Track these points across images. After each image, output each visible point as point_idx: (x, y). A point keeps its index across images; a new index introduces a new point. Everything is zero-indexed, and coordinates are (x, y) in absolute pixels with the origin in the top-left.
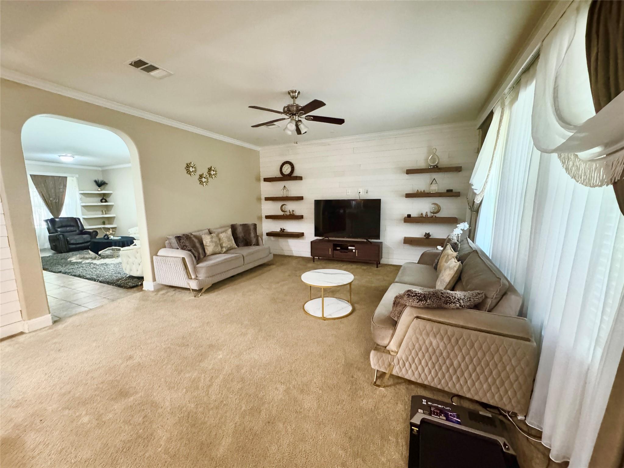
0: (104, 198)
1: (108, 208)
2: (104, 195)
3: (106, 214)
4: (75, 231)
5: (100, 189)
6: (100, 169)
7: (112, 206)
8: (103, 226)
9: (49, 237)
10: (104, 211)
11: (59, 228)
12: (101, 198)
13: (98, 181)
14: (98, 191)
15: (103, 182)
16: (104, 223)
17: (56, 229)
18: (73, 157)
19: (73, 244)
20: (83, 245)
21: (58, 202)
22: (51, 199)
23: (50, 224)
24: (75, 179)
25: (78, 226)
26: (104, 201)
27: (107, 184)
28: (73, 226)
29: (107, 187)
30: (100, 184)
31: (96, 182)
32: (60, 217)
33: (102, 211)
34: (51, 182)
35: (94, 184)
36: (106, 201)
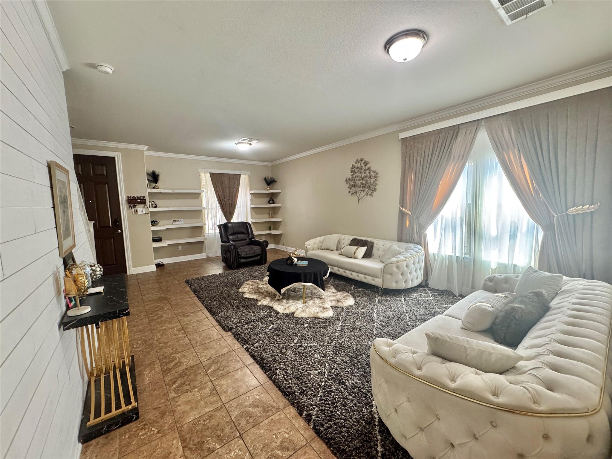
0: (272, 198)
1: (274, 211)
2: (272, 194)
3: (272, 217)
4: (245, 239)
5: (269, 187)
6: (270, 164)
7: (279, 207)
8: (268, 232)
9: (222, 246)
10: (271, 214)
11: (230, 235)
12: (269, 199)
13: (267, 179)
14: (267, 190)
15: (272, 179)
16: (270, 229)
17: (228, 236)
18: (251, 144)
19: (244, 258)
20: (253, 259)
21: (232, 204)
22: (226, 200)
23: (223, 231)
24: (247, 177)
25: (248, 233)
26: (271, 202)
27: (276, 181)
28: (243, 233)
29: (276, 185)
30: (270, 182)
31: (265, 179)
32: (232, 221)
33: (269, 214)
34: (227, 181)
35: (264, 182)
36: (274, 203)
